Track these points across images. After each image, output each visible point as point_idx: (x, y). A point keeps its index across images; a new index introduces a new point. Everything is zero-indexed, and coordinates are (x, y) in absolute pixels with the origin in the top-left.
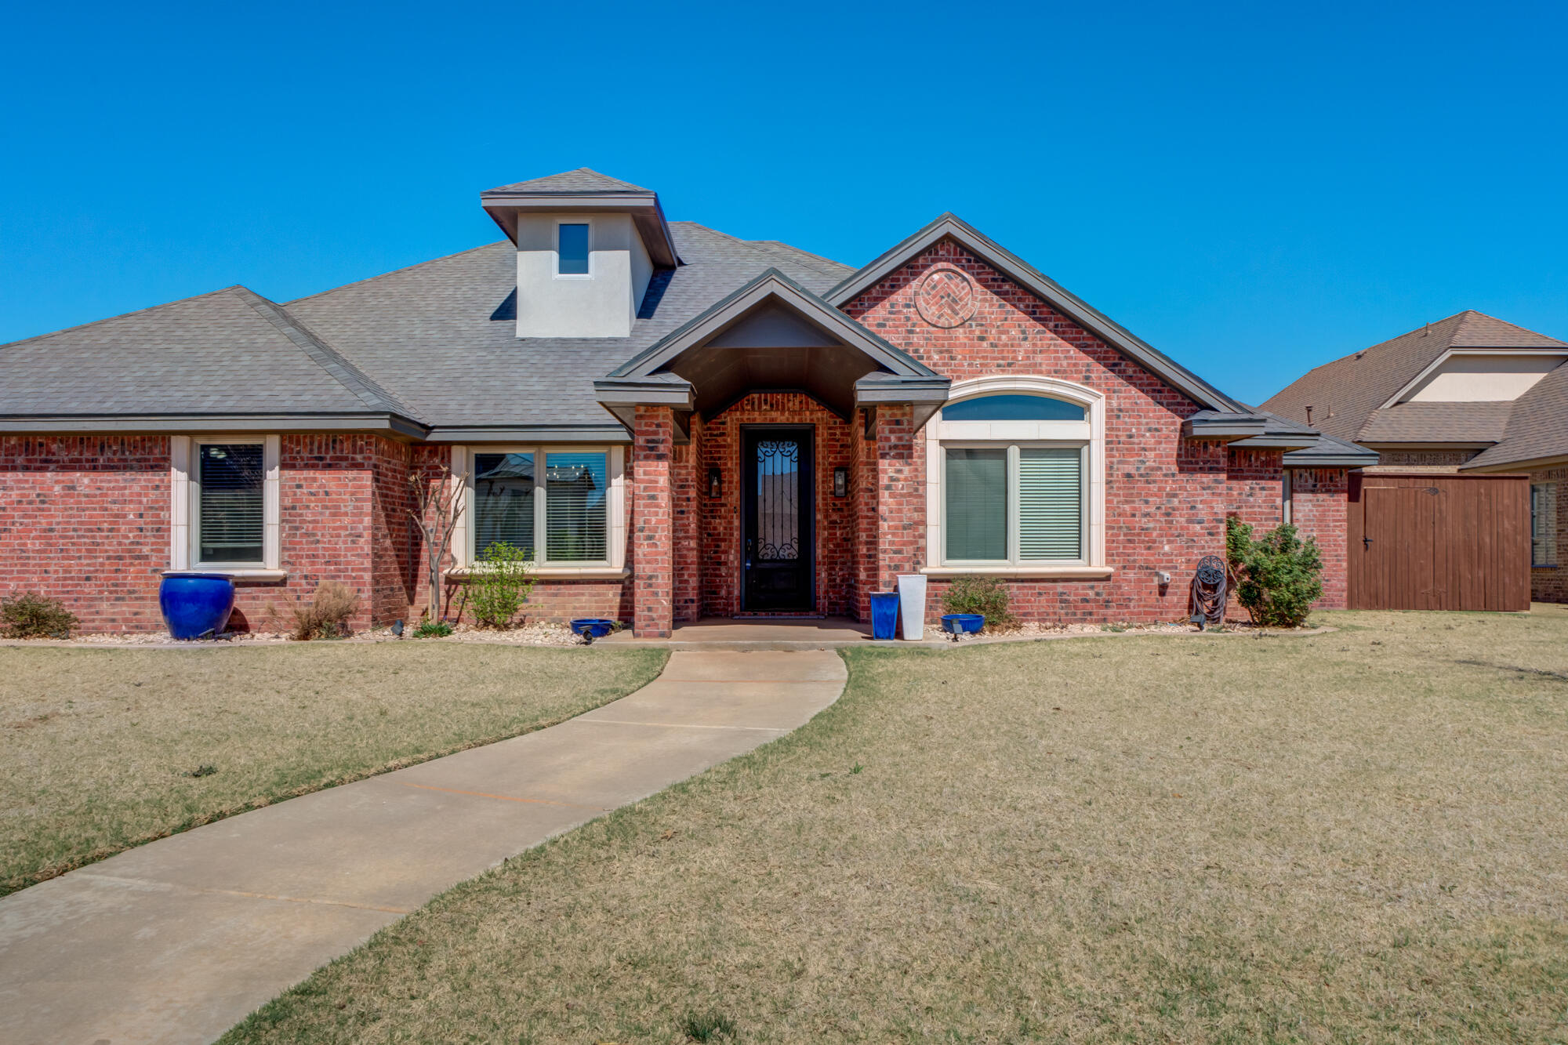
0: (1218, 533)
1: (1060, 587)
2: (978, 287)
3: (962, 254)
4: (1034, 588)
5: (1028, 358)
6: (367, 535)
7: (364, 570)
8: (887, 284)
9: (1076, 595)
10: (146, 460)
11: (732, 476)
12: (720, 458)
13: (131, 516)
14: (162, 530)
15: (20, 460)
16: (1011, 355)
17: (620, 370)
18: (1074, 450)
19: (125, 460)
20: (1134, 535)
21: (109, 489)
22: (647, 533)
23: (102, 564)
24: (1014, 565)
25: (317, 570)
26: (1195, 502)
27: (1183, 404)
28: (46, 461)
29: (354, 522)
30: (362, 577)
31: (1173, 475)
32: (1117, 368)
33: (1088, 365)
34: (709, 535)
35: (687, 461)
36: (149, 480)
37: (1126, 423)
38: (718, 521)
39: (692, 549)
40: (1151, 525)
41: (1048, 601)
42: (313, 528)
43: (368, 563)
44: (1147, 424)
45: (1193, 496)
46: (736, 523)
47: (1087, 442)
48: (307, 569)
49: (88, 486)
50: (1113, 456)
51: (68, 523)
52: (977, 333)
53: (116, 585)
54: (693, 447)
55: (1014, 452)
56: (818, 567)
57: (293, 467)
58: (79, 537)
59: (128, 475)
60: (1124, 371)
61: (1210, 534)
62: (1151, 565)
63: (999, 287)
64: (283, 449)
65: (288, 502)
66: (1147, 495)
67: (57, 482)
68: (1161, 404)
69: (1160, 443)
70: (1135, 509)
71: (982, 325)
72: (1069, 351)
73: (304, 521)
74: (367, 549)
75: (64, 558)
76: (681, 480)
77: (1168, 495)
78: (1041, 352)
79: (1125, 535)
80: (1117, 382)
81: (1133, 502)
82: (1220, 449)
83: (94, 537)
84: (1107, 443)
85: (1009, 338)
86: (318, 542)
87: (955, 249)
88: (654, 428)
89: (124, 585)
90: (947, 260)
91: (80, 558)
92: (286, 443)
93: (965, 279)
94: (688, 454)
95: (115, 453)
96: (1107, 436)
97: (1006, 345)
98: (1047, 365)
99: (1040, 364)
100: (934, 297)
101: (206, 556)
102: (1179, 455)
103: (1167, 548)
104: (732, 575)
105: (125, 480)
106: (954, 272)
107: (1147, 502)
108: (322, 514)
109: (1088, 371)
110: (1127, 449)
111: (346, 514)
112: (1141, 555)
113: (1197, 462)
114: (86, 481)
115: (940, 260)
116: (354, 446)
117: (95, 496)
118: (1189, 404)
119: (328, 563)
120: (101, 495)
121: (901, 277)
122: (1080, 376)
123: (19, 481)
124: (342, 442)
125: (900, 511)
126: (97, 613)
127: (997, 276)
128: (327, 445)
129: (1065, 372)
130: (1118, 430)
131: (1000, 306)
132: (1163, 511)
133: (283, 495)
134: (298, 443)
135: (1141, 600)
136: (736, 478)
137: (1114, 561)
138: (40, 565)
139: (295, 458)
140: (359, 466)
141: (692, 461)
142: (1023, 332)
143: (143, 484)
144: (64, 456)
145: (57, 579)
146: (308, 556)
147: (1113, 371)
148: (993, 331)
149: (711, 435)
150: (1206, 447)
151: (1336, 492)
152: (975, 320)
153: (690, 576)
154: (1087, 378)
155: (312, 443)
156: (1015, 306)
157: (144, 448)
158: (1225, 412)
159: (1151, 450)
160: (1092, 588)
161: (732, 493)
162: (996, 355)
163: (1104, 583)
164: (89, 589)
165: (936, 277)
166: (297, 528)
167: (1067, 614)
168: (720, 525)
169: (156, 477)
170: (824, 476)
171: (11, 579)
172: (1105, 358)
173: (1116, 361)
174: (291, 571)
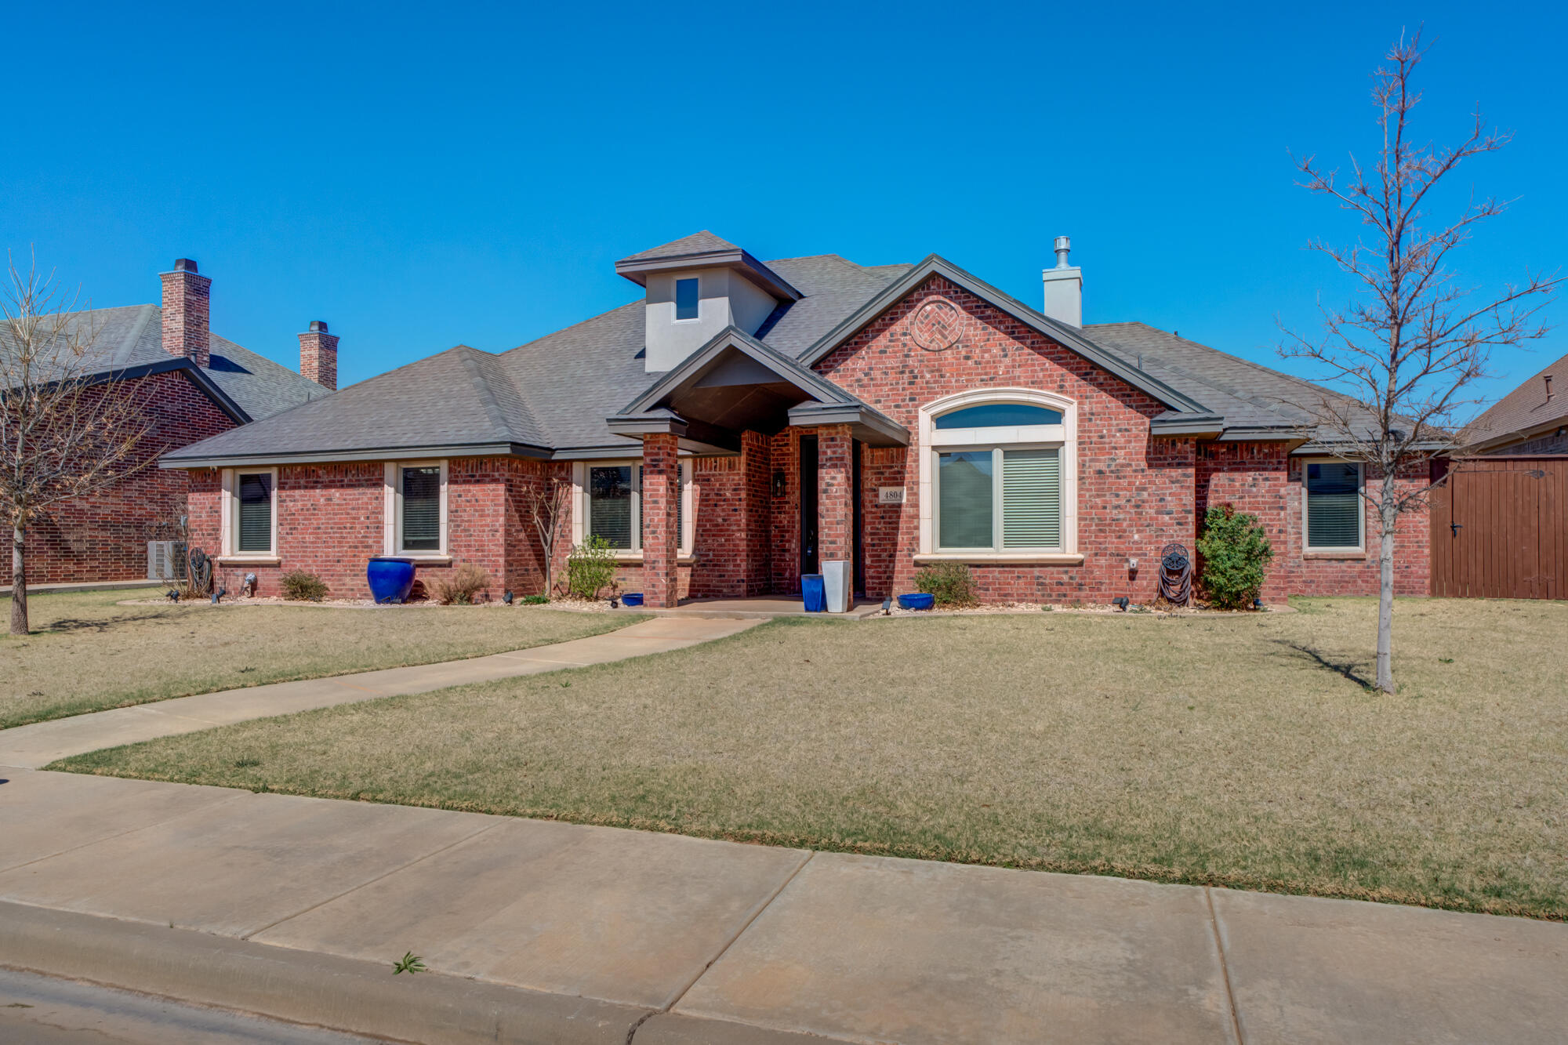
0: (1186, 523)
1: (1036, 571)
2: (964, 314)
3: (950, 287)
4: (1014, 572)
5: (1008, 372)
6: (502, 530)
7: (500, 556)
8: (887, 318)
9: (1051, 578)
10: (371, 480)
11: (794, 479)
12: (784, 464)
13: (362, 519)
14: (379, 527)
15: (302, 482)
16: (992, 371)
17: (626, 409)
18: (1052, 450)
19: (359, 480)
20: (1105, 525)
21: (350, 500)
22: (651, 529)
23: (347, 552)
24: (998, 552)
25: (471, 556)
26: (1165, 494)
27: (1152, 406)
28: (317, 482)
29: (493, 521)
30: (498, 561)
31: (1143, 471)
32: (1088, 377)
33: (1062, 375)
34: (776, 527)
35: (739, 469)
36: (372, 494)
37: (1097, 425)
38: (783, 516)
39: (743, 540)
40: (1121, 516)
41: (1026, 584)
42: (469, 526)
43: (502, 551)
44: (1118, 425)
45: (1162, 489)
46: (797, 517)
47: (1062, 443)
48: (464, 555)
49: (339, 498)
50: (1085, 455)
51: (328, 523)
52: (964, 353)
53: (353, 566)
54: (743, 458)
55: (998, 454)
57: (456, 482)
58: (334, 533)
59: (361, 490)
60: (1096, 379)
61: (1179, 524)
62: (1122, 552)
63: (982, 312)
64: (450, 470)
65: (453, 507)
66: (1118, 489)
67: (322, 496)
68: (1131, 407)
69: (1130, 442)
70: (1106, 502)
71: (967, 346)
72: (1045, 364)
73: (463, 521)
74: (502, 541)
75: (326, 547)
76: (735, 485)
77: (1137, 489)
78: (1019, 366)
79: (1097, 525)
80: (1088, 389)
81: (1105, 496)
82: (1188, 445)
83: (342, 533)
84: (1080, 443)
85: (992, 357)
86: (471, 535)
87: (944, 283)
88: (656, 451)
89: (359, 566)
90: (938, 293)
91: (334, 547)
92: (452, 465)
93: (952, 308)
94: (740, 463)
95: (353, 476)
96: (1079, 437)
97: (988, 362)
98: (1026, 377)
99: (1019, 377)
100: (927, 324)
101: (407, 545)
102: (1148, 453)
103: (1136, 537)
104: (794, 560)
105: (359, 494)
106: (944, 303)
107: (1117, 496)
108: (474, 515)
109: (1062, 380)
110: (1098, 448)
111: (488, 515)
112: (1111, 543)
113: (1165, 459)
114: (338, 495)
115: (932, 294)
116: (493, 466)
117: (342, 505)
118: (1157, 406)
119: (477, 550)
120: (346, 504)
121: (899, 311)
122: (1055, 385)
123: (302, 496)
124: (486, 464)
126: (344, 585)
127: (980, 304)
128: (477, 466)
129: (1041, 382)
130: (1090, 431)
131: (983, 329)
132: (1133, 503)
133: (450, 502)
134: (459, 466)
135: (1112, 583)
136: (797, 480)
137: (1087, 548)
138: (313, 552)
139: (457, 476)
140: (495, 481)
141: (743, 469)
142: (1004, 350)
143: (369, 496)
144: (325, 479)
145: (322, 562)
146: (465, 546)
147: (1085, 380)
148: (977, 351)
149: (778, 445)
150: (1174, 444)
151: (1414, 477)
152: (962, 342)
153: (741, 560)
154: (1061, 387)
155: (467, 465)
156: (996, 328)
157: (369, 472)
158: (1186, 412)
159: (1121, 448)
160: (1066, 572)
161: (794, 493)
162: (980, 371)
163: (1077, 569)
164: (339, 568)
165: (928, 308)
166: (458, 526)
167: (1043, 595)
168: (784, 519)
169: (375, 491)
171: (298, 561)
172: (1077, 369)
173: (1088, 371)
174: (455, 556)
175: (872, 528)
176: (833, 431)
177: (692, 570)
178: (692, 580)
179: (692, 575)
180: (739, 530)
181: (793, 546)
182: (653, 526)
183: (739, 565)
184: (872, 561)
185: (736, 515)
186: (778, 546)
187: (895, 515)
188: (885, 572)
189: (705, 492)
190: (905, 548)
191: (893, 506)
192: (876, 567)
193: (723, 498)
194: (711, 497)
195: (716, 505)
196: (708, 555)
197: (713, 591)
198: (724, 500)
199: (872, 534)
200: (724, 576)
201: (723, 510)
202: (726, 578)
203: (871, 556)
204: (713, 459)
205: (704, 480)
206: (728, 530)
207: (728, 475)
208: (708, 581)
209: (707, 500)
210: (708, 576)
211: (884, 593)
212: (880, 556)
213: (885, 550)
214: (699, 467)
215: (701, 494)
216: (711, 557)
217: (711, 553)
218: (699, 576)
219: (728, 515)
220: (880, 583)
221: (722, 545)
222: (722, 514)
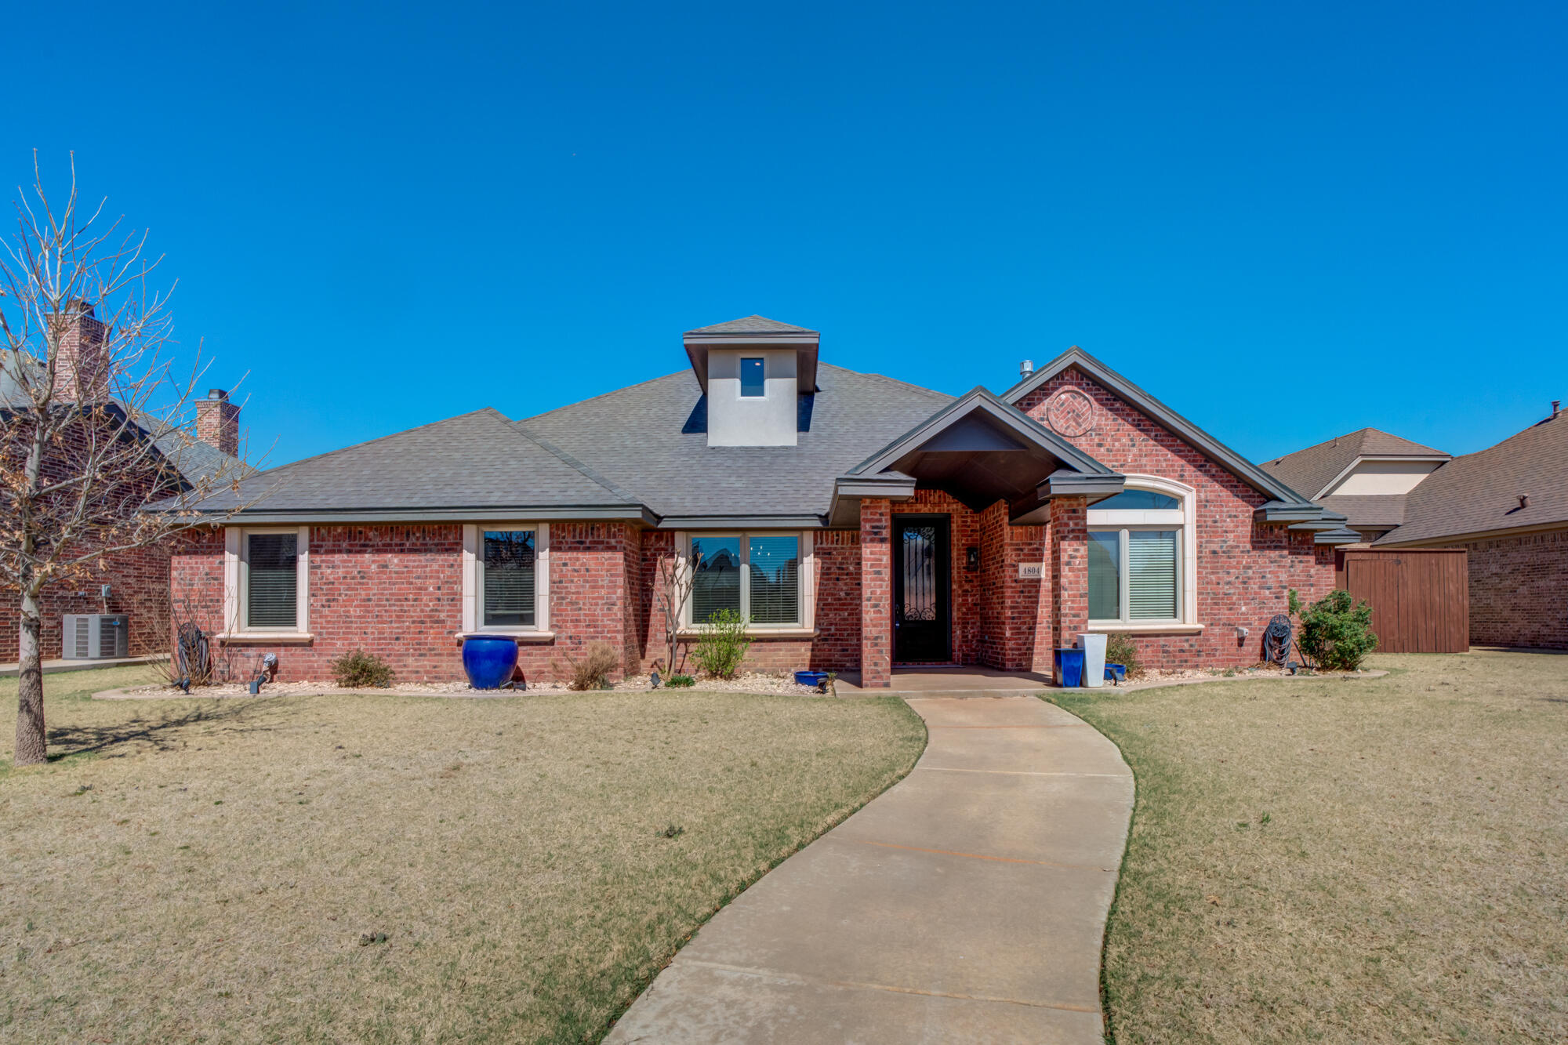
0: (1283, 597)
1: (1162, 641)
2: (1096, 405)
3: (1082, 379)
4: (1142, 642)
5: (1136, 460)
6: (620, 604)
7: (618, 632)
8: (1025, 403)
9: (1174, 646)
10: (442, 544)
13: (431, 589)
14: (456, 600)
15: (345, 545)
16: (1122, 458)
17: (857, 468)
18: (1169, 532)
19: (426, 545)
20: (1219, 599)
21: (413, 567)
22: (873, 602)
23: (409, 627)
24: (1125, 624)
25: (580, 632)
26: (1265, 572)
27: (1254, 497)
28: (364, 545)
29: (609, 593)
30: (616, 638)
31: (1248, 552)
32: (1203, 469)
33: (1182, 466)
36: (446, 560)
37: (1211, 511)
40: (1232, 591)
41: (1153, 652)
42: (576, 598)
43: (620, 626)
44: (1228, 512)
45: (1263, 567)
47: (1182, 526)
48: (571, 631)
49: (397, 565)
50: (1202, 537)
51: (382, 594)
52: (1096, 441)
53: (420, 644)
55: (1124, 534)
56: (953, 626)
57: (559, 549)
58: (390, 605)
59: (429, 556)
60: (1209, 471)
61: (1277, 598)
62: (1231, 622)
63: (1112, 405)
64: (552, 535)
65: (556, 577)
66: (1229, 567)
67: (373, 562)
68: (1238, 496)
69: (1238, 526)
70: (1219, 578)
71: (1100, 435)
72: (1167, 455)
73: (569, 593)
74: (620, 615)
75: (379, 622)
77: (1244, 567)
78: (1146, 456)
79: (1212, 599)
80: (1204, 479)
81: (1218, 573)
82: (1282, 531)
83: (402, 605)
84: (1198, 527)
85: (1121, 446)
86: (580, 609)
87: (1077, 376)
88: (877, 517)
89: (426, 644)
90: (1071, 384)
91: (391, 622)
92: (554, 530)
93: (1086, 398)
95: (418, 539)
96: (1197, 521)
97: (1118, 450)
98: (1151, 466)
99: (1145, 465)
100: (1062, 412)
101: (490, 620)
102: (1252, 537)
103: (1244, 609)
105: (427, 560)
106: (1077, 393)
107: (1228, 573)
108: (583, 587)
109: (1181, 470)
110: (1213, 532)
111: (603, 587)
112: (1224, 614)
113: (1265, 542)
114: (396, 561)
115: (1066, 384)
116: (609, 532)
117: (403, 573)
118: (1258, 497)
119: (588, 626)
120: (408, 572)
121: (1036, 397)
122: (1177, 474)
123: (345, 561)
124: (598, 529)
126: (405, 666)
127: (1109, 397)
128: (587, 531)
129: (1164, 471)
130: (1206, 516)
131: (1114, 420)
132: (1241, 580)
133: (552, 571)
134: (564, 531)
135: (1224, 650)
137: (1204, 619)
138: (360, 628)
139: (561, 542)
140: (611, 548)
142: (1132, 440)
143: (441, 563)
144: (378, 541)
145: (374, 639)
146: (572, 621)
147: (1201, 471)
148: (1109, 439)
150: (1271, 530)
151: (1326, 563)
152: (1094, 430)
154: (1182, 476)
155: (574, 530)
156: (1124, 419)
157: (440, 535)
158: (1290, 503)
159: (1231, 532)
160: (1187, 641)
162: (1111, 458)
163: (1195, 637)
164: (399, 647)
165: (1063, 397)
166: (563, 598)
167: (1168, 662)
169: (451, 558)
170: (958, 555)
171: (338, 639)
172: (1194, 461)
173: (1203, 463)
174: (559, 633)
175: (1012, 602)
176: (1075, 503)
177: (813, 645)
178: (812, 655)
179: (813, 650)
182: (876, 599)
184: (1012, 634)
187: (1034, 590)
188: (1025, 644)
189: (826, 566)
190: (1045, 620)
191: (1032, 581)
192: (1016, 639)
193: (846, 572)
194: (832, 570)
195: (838, 579)
196: (830, 629)
197: (836, 665)
198: (847, 574)
199: (1011, 608)
200: (847, 650)
201: (846, 584)
202: (849, 652)
203: (1011, 629)
204: (835, 533)
205: (825, 553)
206: (851, 604)
207: (851, 548)
208: (830, 655)
209: (828, 574)
210: (830, 650)
211: (1024, 663)
212: (1020, 628)
213: (1025, 623)
214: (819, 540)
215: (822, 568)
216: (833, 630)
217: (833, 628)
218: (819, 650)
219: (852, 589)
220: (1020, 655)
221: (844, 619)
222: (844, 588)
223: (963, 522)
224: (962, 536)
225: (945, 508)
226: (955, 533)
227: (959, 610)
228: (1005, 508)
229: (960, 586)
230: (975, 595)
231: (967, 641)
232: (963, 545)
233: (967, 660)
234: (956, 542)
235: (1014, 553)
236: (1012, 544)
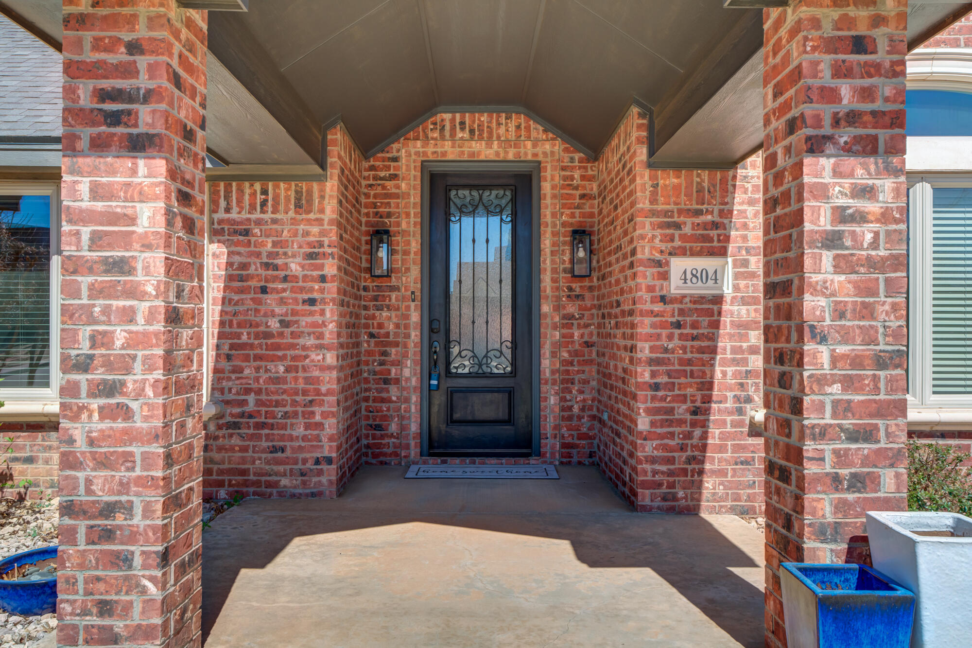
11: (408, 243)
12: (389, 215)
34: (372, 335)
35: (322, 211)
38: (385, 314)
39: (330, 368)
46: (415, 317)
54: (332, 186)
56: (544, 388)
76: (311, 245)
94: (322, 197)
104: (407, 400)
125: (867, 311)
136: (415, 245)
141: (330, 210)
149: (375, 178)
153: (325, 415)
161: (408, 270)
168: (388, 320)
170: (554, 244)
175: (652, 349)
180: (320, 347)
181: (407, 372)
183: (319, 426)
184: (653, 424)
185: (312, 314)
186: (375, 373)
187: (705, 321)
188: (683, 448)
189: (237, 259)
190: (730, 395)
191: (701, 299)
192: (661, 437)
193: (282, 274)
194: (252, 270)
195: (264, 290)
196: (244, 403)
197: (258, 483)
198: (285, 279)
199: (651, 362)
200: (283, 450)
201: (282, 302)
202: (288, 453)
203: (649, 411)
204: (258, 186)
205: (236, 232)
206: (293, 346)
207: (294, 222)
208: (244, 460)
209: (242, 279)
210: (244, 449)
211: (681, 494)
212: (671, 411)
213: (683, 399)
214: (223, 204)
215: (229, 264)
216: (251, 407)
217: (251, 398)
218: (220, 449)
219: (294, 313)
220: (670, 473)
221: (277, 380)
222: (277, 310)
223: (565, 178)
224: (564, 206)
225: (528, 151)
226: (548, 201)
227: (554, 354)
228: (639, 127)
229: (557, 308)
230: (587, 326)
231: (570, 418)
232: (564, 224)
233: (570, 456)
234: (549, 219)
235: (658, 232)
236: (653, 213)
